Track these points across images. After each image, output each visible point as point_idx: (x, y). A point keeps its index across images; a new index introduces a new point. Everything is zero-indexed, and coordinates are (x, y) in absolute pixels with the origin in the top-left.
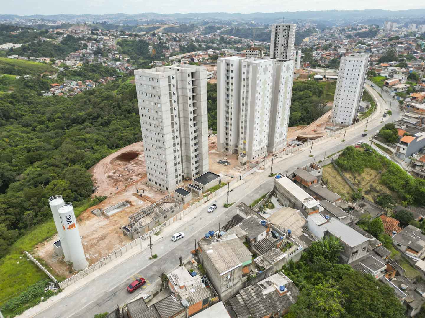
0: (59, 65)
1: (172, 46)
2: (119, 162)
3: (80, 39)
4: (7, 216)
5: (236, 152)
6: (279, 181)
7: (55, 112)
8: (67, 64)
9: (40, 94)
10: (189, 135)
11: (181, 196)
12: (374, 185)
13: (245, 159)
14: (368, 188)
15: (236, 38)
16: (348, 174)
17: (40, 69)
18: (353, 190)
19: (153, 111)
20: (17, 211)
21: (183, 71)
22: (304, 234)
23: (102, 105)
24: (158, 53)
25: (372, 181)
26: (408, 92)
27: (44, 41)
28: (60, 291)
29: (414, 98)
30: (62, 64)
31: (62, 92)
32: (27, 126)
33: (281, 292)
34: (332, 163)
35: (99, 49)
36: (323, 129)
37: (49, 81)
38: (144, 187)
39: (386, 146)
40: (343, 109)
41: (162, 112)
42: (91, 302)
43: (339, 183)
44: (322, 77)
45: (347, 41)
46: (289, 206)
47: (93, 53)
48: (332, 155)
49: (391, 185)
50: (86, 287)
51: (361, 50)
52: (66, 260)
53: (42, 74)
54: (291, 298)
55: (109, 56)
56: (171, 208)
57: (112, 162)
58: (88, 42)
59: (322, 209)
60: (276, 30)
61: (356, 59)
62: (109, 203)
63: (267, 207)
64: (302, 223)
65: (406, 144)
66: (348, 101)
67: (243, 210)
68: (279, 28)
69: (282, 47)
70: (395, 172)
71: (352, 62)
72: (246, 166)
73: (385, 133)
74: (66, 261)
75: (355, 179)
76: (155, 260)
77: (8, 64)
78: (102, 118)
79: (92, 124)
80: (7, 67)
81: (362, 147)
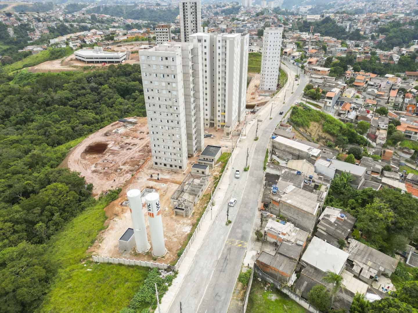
6: (276, 140)
10: (191, 112)
11: (201, 170)
14: (316, 137)
18: (309, 140)
22: (320, 176)
26: (302, 59)
28: (177, 273)
29: (310, 63)
33: (343, 218)
36: (258, 96)
39: (315, 103)
42: (213, 271)
43: (299, 137)
46: (292, 159)
49: (331, 131)
54: (349, 221)
57: (83, 158)
68: (186, 5)
69: (192, 24)
70: (331, 121)
71: (273, 35)
73: (311, 93)
74: (140, 252)
75: (307, 132)
76: (231, 225)
81: (300, 105)
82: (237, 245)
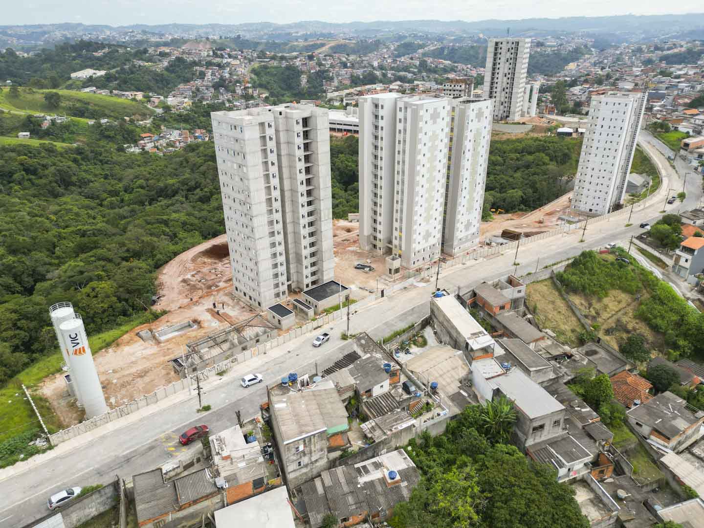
0: (156, 104)
1: (338, 75)
2: (206, 260)
3: (195, 63)
4: (17, 332)
5: (389, 251)
6: (439, 302)
7: (137, 177)
8: (169, 103)
9: (121, 150)
10: (298, 219)
11: (278, 317)
12: (625, 319)
13: (397, 264)
14: (612, 323)
15: (447, 62)
16: (578, 297)
17: (126, 110)
18: (583, 326)
19: (237, 179)
20: (32, 324)
21: (289, 116)
22: (462, 391)
23: (203, 168)
24: (315, 87)
25: (622, 312)
27: (140, 66)
28: (51, 448)
30: (161, 102)
31: (155, 147)
32: (92, 198)
33: (390, 481)
34: (551, 278)
35: (222, 79)
36: (555, 219)
37: (137, 130)
38: (226, 299)
39: (656, 254)
40: (593, 187)
41: (248, 179)
42: (91, 468)
43: (560, 312)
44: (571, 130)
45: (640, 69)
46: (449, 344)
47: (213, 86)
48: (553, 265)
49: (654, 321)
50: (91, 445)
51: (661, 85)
52: (78, 404)
53: (127, 118)
54: (406, 493)
55: (237, 91)
56: (257, 335)
57: (194, 260)
58: (207, 69)
59: (499, 351)
60: (496, 49)
61: (617, 100)
62: (167, 322)
63: (415, 344)
64: (462, 373)
65: (690, 251)
66: (603, 173)
67: (361, 345)
68: (500, 45)
69: (505, 79)
70: (664, 299)
71: (610, 106)
72: (398, 276)
73: (659, 231)
75: (589, 308)
76: (205, 414)
77: (79, 101)
78: (202, 190)
79: (187, 198)
80: (78, 105)
81: (613, 253)
82: (170, 447)
